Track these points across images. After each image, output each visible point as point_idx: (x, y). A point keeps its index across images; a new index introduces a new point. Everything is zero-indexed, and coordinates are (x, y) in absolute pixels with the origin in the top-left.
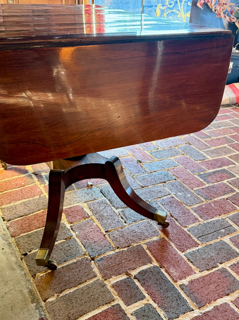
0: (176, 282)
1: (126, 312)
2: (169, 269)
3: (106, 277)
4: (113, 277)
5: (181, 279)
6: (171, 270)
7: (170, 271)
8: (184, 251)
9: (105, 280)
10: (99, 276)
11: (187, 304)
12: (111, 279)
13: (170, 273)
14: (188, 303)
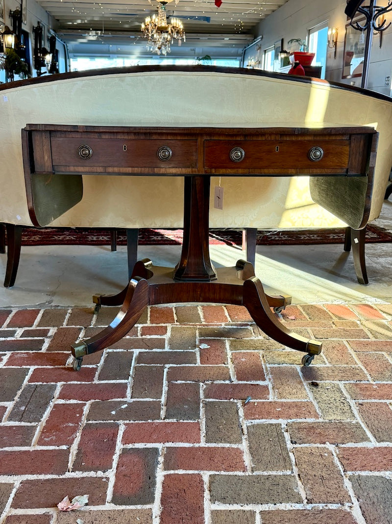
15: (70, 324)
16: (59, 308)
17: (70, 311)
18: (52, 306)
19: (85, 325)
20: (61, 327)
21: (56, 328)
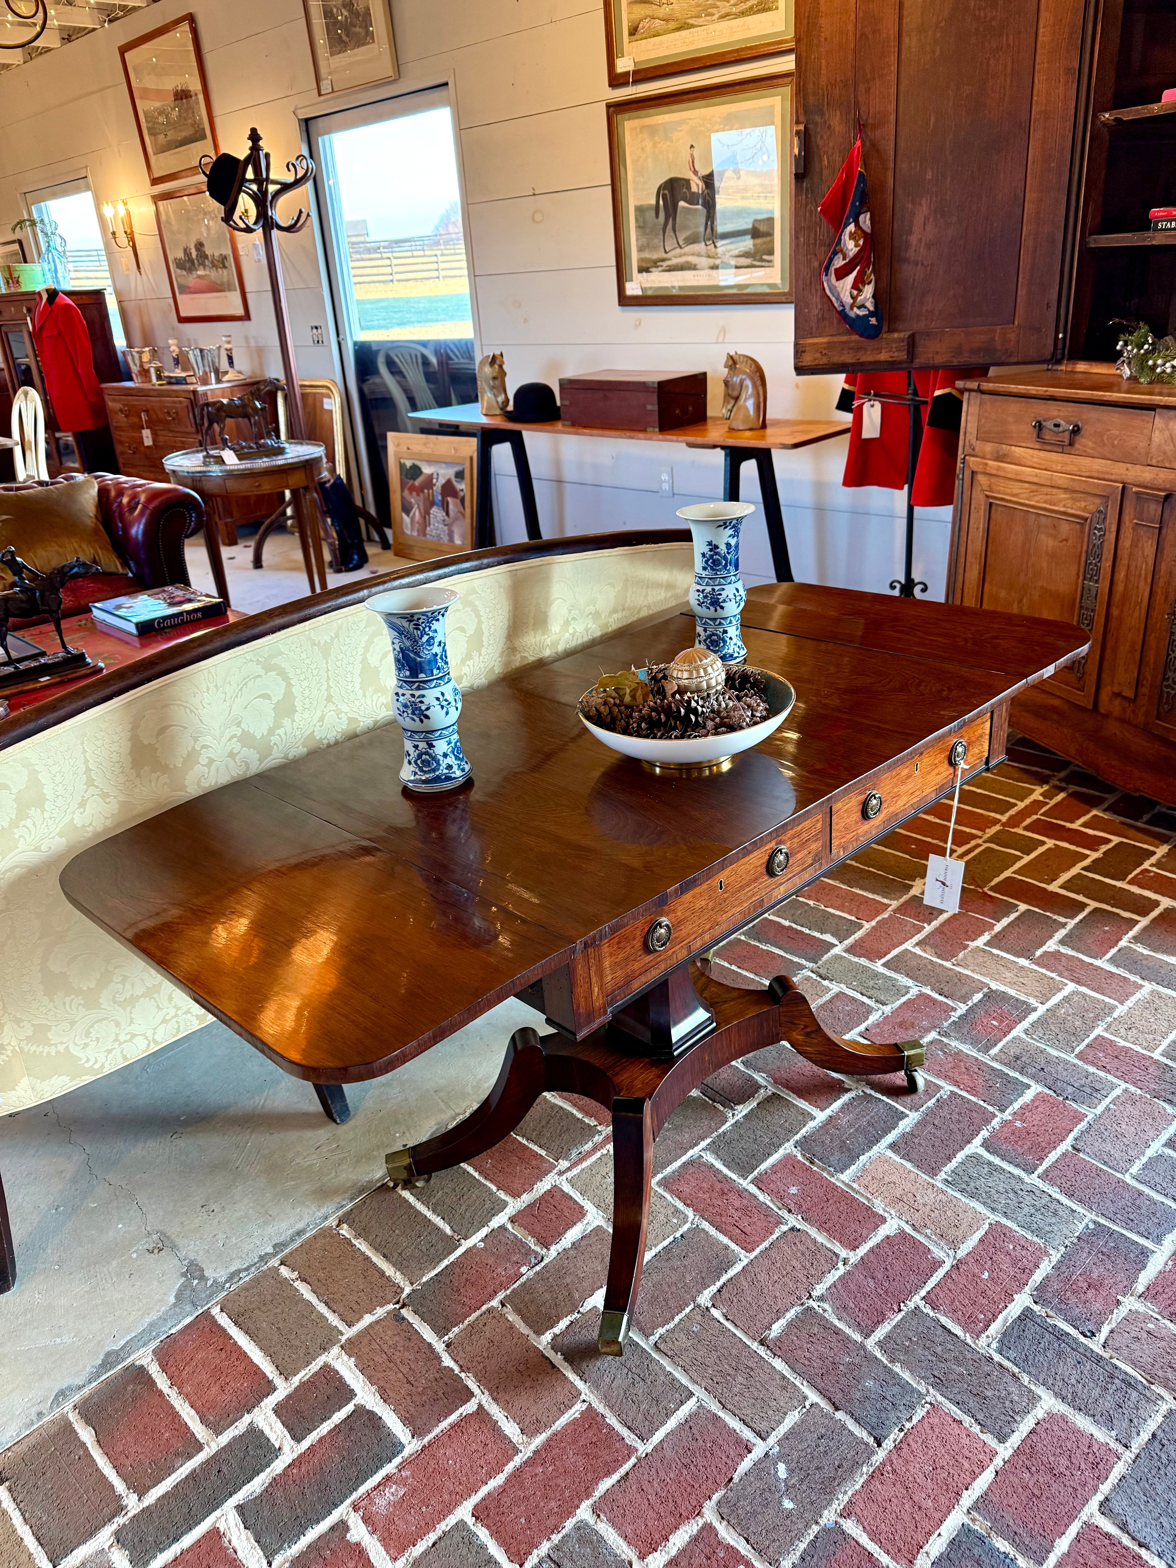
0: (355, 1507)
1: (256, 1410)
2: (396, 1483)
3: (350, 1348)
4: (353, 1359)
5: (366, 1520)
6: (393, 1490)
7: (391, 1487)
8: (477, 1518)
9: (342, 1347)
10: (349, 1333)
11: (286, 1545)
12: (346, 1358)
13: (381, 1488)
14: (290, 1547)
15: (350, 1316)
16: (247, 1277)
17: (287, 1273)
18: (218, 1285)
19: (389, 1297)
20: (343, 1339)
21: (336, 1350)
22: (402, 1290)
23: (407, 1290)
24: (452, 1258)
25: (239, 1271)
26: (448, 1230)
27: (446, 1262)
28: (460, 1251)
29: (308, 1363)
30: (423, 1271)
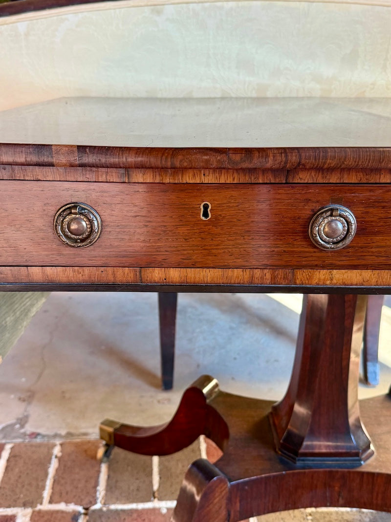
3: (36, 515)
9: (33, 512)
10: (45, 506)
15: (56, 497)
16: (38, 440)
17: (57, 451)
18: (24, 434)
19: (84, 502)
20: (39, 507)
21: (29, 511)
22: (96, 503)
23: (98, 506)
24: (141, 506)
25: (38, 434)
26: (156, 487)
27: (133, 506)
28: (148, 505)
29: (9, 507)
30: (118, 500)
